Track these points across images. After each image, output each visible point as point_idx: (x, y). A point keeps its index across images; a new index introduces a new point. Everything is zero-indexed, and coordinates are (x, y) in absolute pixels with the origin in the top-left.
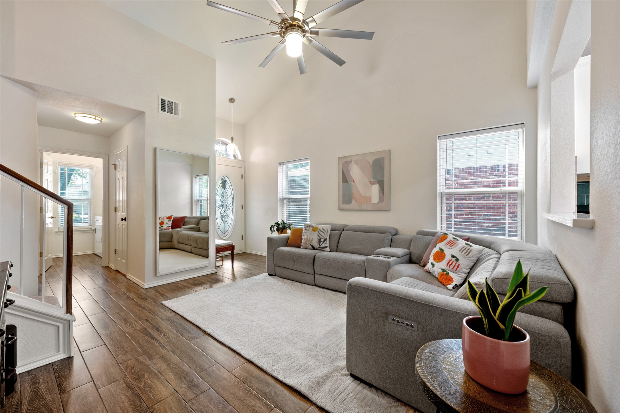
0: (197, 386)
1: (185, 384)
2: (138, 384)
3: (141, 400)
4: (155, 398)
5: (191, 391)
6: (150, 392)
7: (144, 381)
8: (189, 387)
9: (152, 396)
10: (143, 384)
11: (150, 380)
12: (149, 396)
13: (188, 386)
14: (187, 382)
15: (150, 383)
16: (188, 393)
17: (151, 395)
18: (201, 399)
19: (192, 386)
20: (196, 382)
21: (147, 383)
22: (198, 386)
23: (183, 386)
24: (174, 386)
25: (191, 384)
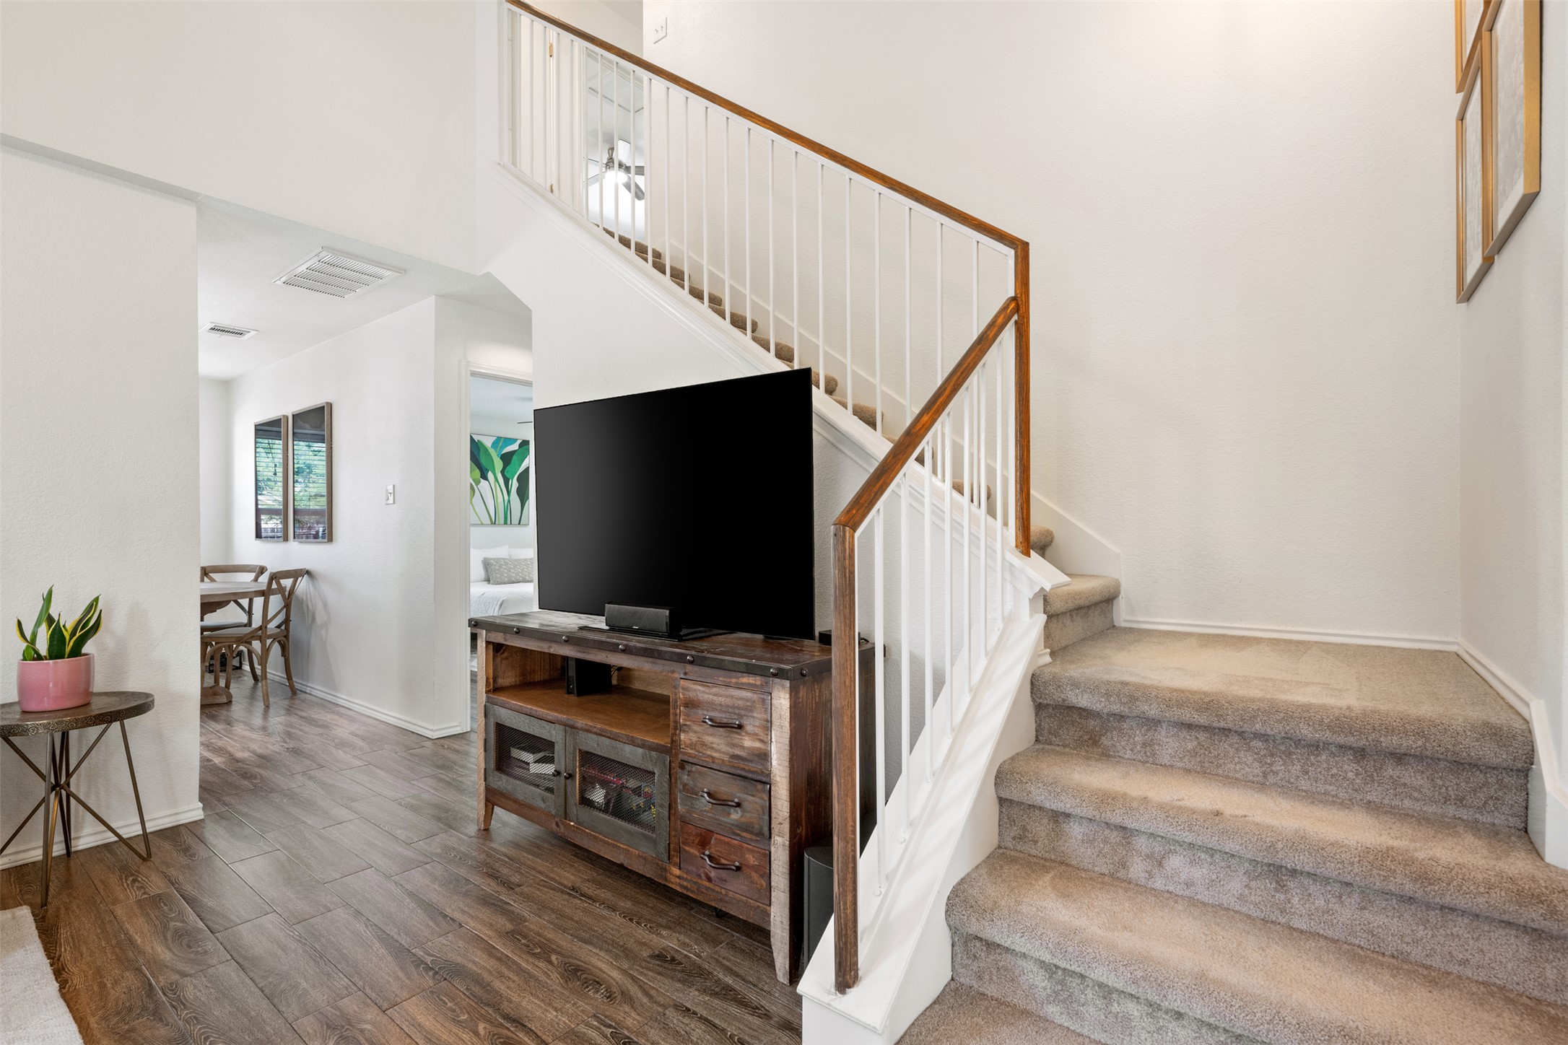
0: (329, 1026)
1: (362, 1031)
2: (496, 1030)
3: (471, 994)
4: (438, 997)
5: (347, 1015)
6: (454, 1011)
7: (480, 1039)
8: (350, 1025)
9: (447, 1001)
10: (482, 1031)
11: (464, 1041)
12: (454, 1000)
13: (353, 1026)
14: (354, 1038)
15: (463, 1033)
16: (356, 1009)
17: (449, 1004)
18: (325, 997)
19: (343, 1026)
20: (329, 1038)
21: (471, 1033)
22: (325, 1026)
23: (368, 1027)
24: (391, 1027)
25: (346, 1031)
